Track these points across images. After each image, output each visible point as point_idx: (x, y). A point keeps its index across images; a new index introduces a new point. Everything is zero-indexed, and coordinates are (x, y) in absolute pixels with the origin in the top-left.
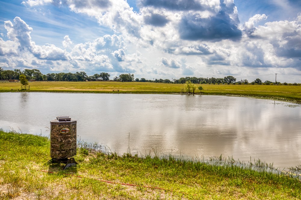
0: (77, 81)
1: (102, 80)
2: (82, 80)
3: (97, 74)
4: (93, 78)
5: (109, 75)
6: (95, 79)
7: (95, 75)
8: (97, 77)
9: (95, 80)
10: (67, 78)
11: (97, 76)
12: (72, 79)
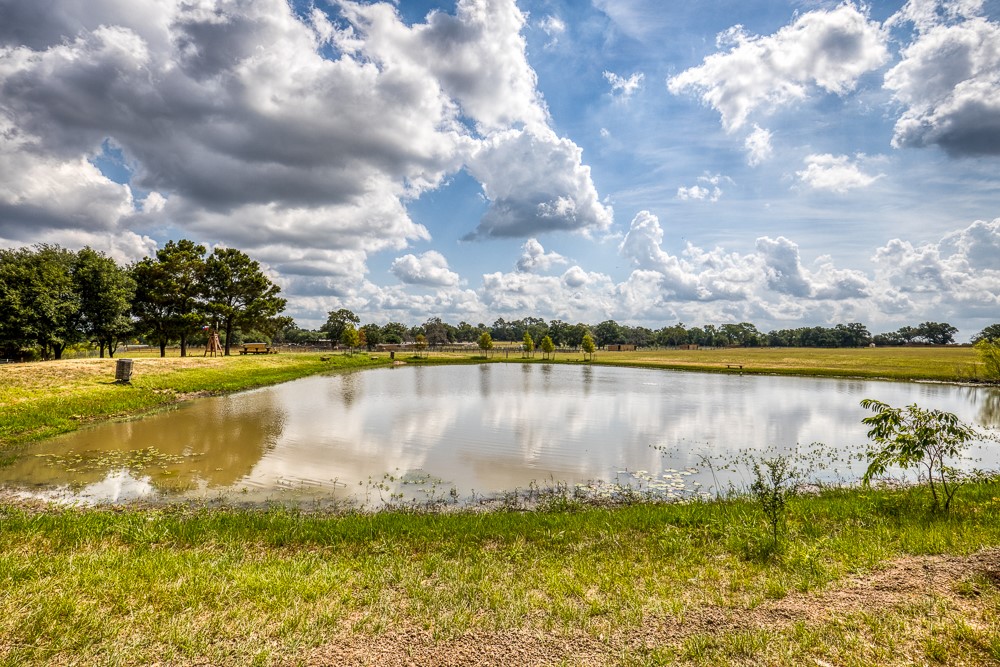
0: (837, 347)
1: (926, 345)
2: (855, 345)
3: (909, 328)
4: (898, 337)
5: (954, 328)
6: (902, 338)
7: (902, 330)
8: (908, 337)
9: (902, 344)
10: (811, 339)
11: (907, 333)
12: (823, 342)
